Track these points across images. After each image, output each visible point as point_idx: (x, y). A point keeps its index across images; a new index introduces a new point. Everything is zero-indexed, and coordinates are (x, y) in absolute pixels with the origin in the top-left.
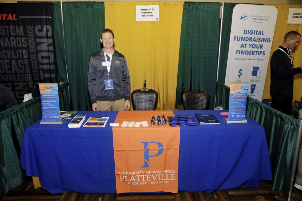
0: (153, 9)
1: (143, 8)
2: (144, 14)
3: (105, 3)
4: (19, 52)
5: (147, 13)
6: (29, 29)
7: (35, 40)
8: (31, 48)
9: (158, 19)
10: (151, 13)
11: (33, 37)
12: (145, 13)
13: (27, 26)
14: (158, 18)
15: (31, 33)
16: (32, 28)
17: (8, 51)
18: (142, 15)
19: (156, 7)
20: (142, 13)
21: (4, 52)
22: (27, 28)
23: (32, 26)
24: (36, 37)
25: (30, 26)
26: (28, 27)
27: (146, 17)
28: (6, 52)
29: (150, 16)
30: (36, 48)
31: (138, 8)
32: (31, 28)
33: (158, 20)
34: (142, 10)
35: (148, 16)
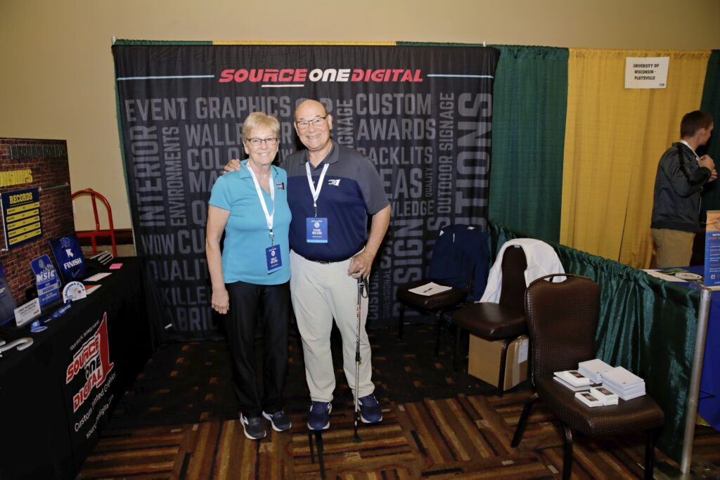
0: (657, 66)
1: (637, 63)
2: (638, 75)
3: (570, 50)
4: (416, 152)
5: (644, 72)
6: (445, 101)
7: (455, 125)
8: (442, 142)
9: (663, 85)
10: (652, 72)
11: (452, 118)
12: (640, 72)
13: (441, 94)
14: (665, 83)
15: (448, 110)
16: (452, 98)
17: (391, 148)
18: (636, 77)
19: (664, 61)
20: (636, 72)
21: (384, 151)
22: (441, 98)
23: (453, 94)
24: (458, 118)
25: (447, 95)
26: (444, 96)
27: (642, 81)
28: (387, 152)
29: (650, 78)
30: (455, 143)
31: (631, 61)
32: (450, 99)
33: (665, 87)
34: (636, 66)
35: (644, 78)
